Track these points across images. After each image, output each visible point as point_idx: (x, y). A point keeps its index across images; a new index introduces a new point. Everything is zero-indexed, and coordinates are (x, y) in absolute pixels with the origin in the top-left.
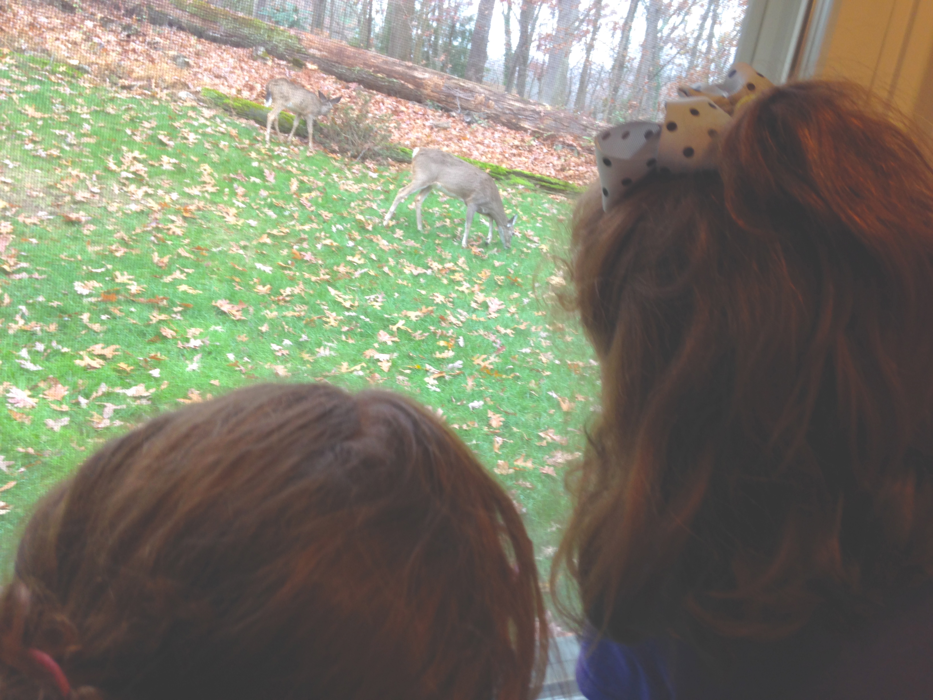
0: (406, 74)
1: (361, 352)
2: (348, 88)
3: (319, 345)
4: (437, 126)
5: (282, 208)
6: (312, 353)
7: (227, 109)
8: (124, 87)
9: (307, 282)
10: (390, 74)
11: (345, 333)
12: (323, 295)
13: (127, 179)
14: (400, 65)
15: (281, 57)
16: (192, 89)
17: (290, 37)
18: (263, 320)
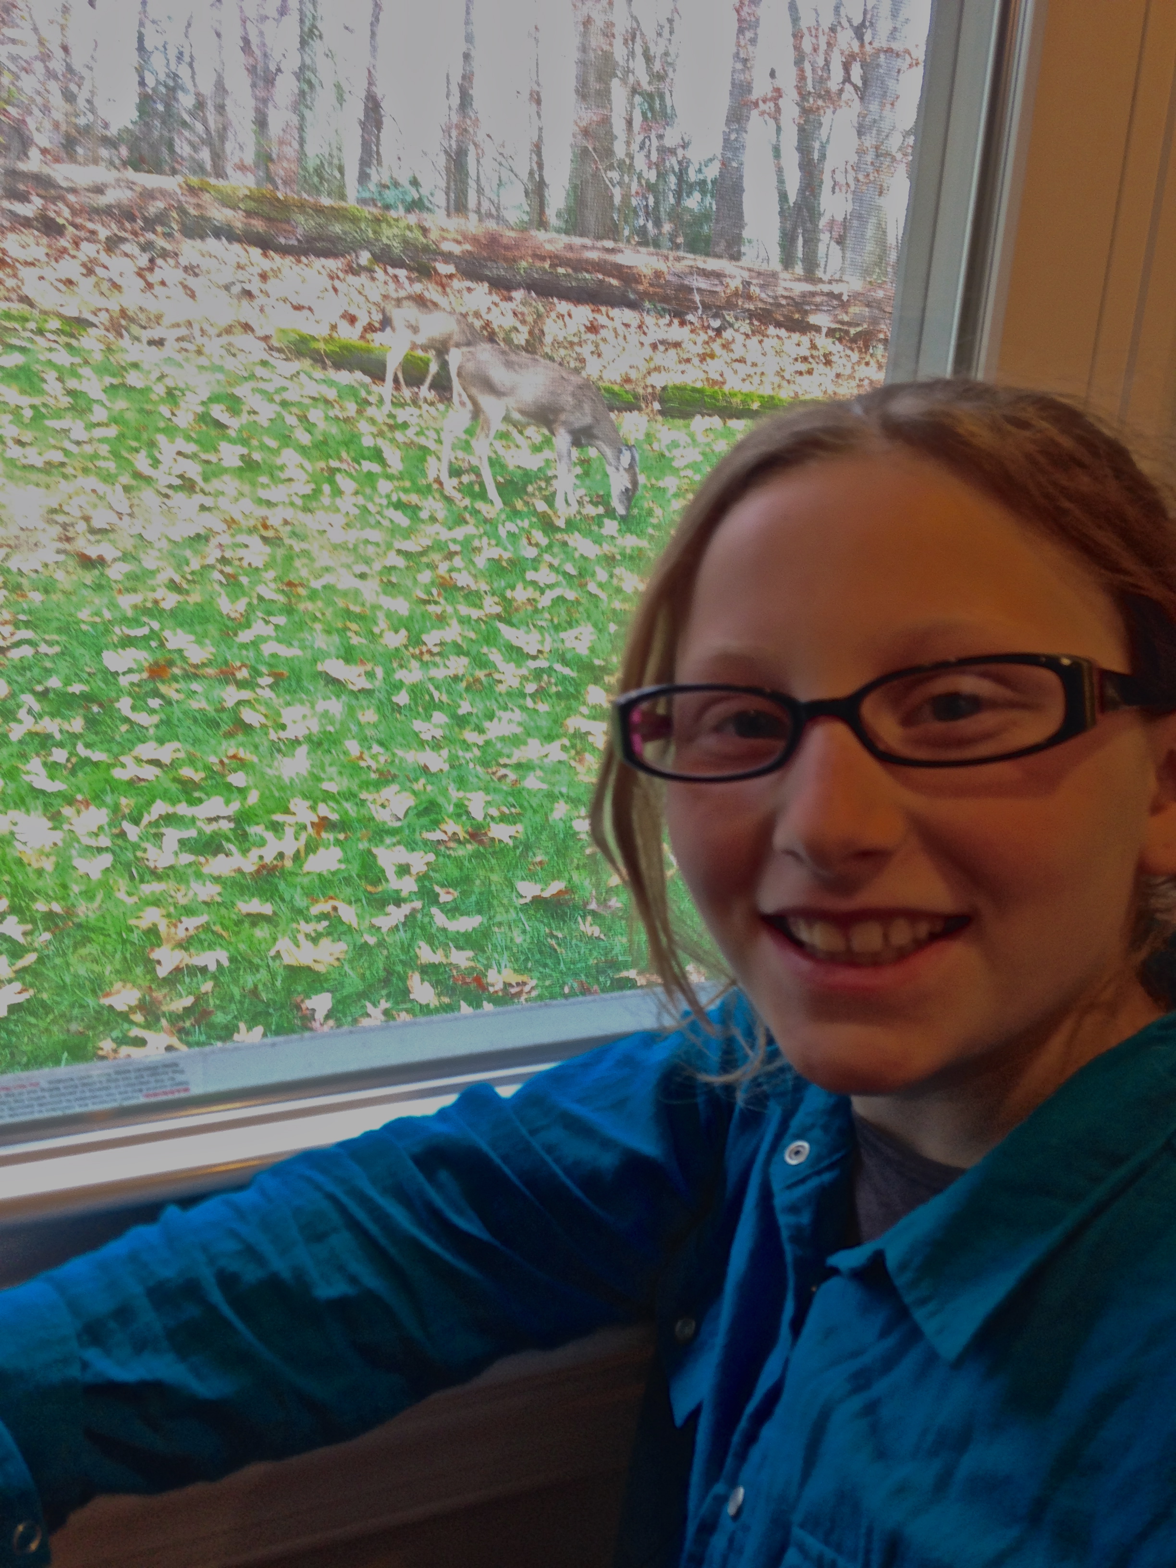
0: (605, 261)
1: (558, 721)
2: (510, 299)
3: (490, 717)
4: (662, 342)
5: (417, 506)
6: (481, 730)
7: (318, 359)
8: (151, 343)
9: (464, 621)
10: (579, 265)
11: (533, 696)
12: (490, 638)
13: (170, 486)
14: (593, 248)
15: (397, 263)
16: (260, 333)
17: (409, 228)
18: (398, 686)
